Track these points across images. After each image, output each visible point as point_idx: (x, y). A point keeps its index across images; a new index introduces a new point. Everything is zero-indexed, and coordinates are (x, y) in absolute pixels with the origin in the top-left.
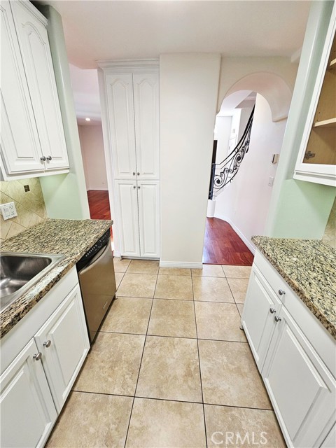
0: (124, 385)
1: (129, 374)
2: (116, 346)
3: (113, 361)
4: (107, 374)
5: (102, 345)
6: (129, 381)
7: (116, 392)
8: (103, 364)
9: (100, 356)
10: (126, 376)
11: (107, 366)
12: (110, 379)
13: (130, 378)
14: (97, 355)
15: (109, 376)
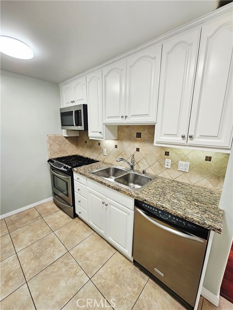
0: (101, 277)
1: (104, 283)
2: (129, 285)
3: (119, 277)
4: (114, 269)
5: (136, 275)
6: (100, 281)
7: (101, 270)
8: (121, 269)
9: (128, 270)
10: (104, 280)
11: (118, 272)
12: (110, 270)
13: (101, 282)
14: (130, 269)
15: (112, 270)
